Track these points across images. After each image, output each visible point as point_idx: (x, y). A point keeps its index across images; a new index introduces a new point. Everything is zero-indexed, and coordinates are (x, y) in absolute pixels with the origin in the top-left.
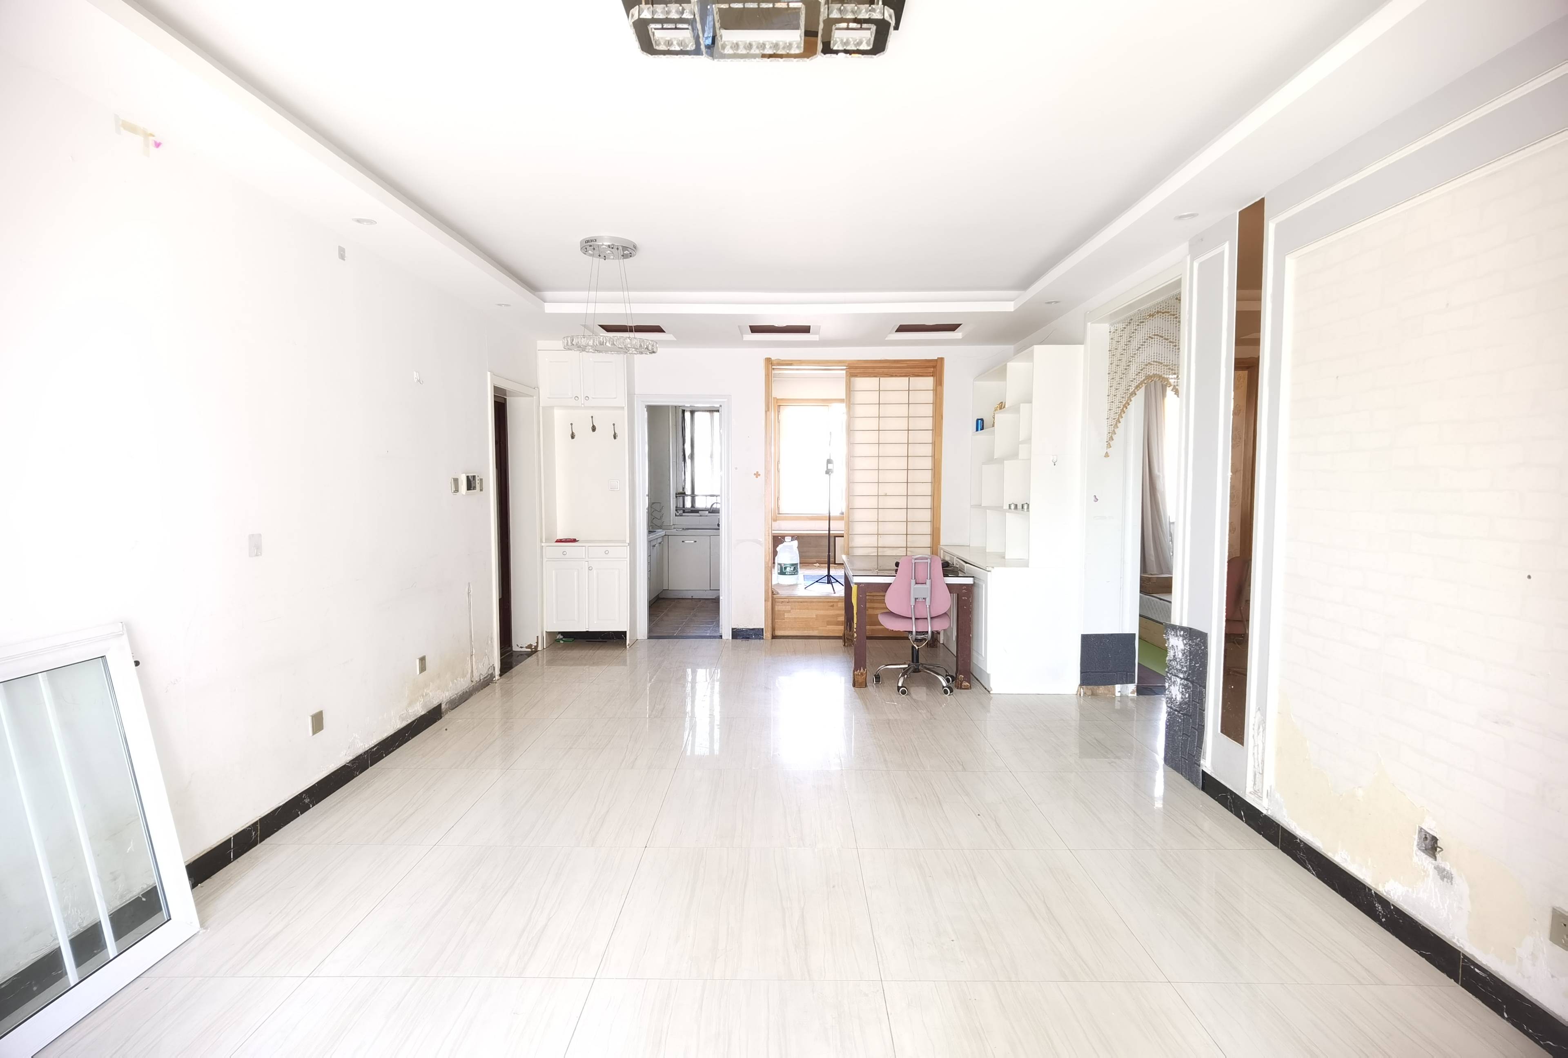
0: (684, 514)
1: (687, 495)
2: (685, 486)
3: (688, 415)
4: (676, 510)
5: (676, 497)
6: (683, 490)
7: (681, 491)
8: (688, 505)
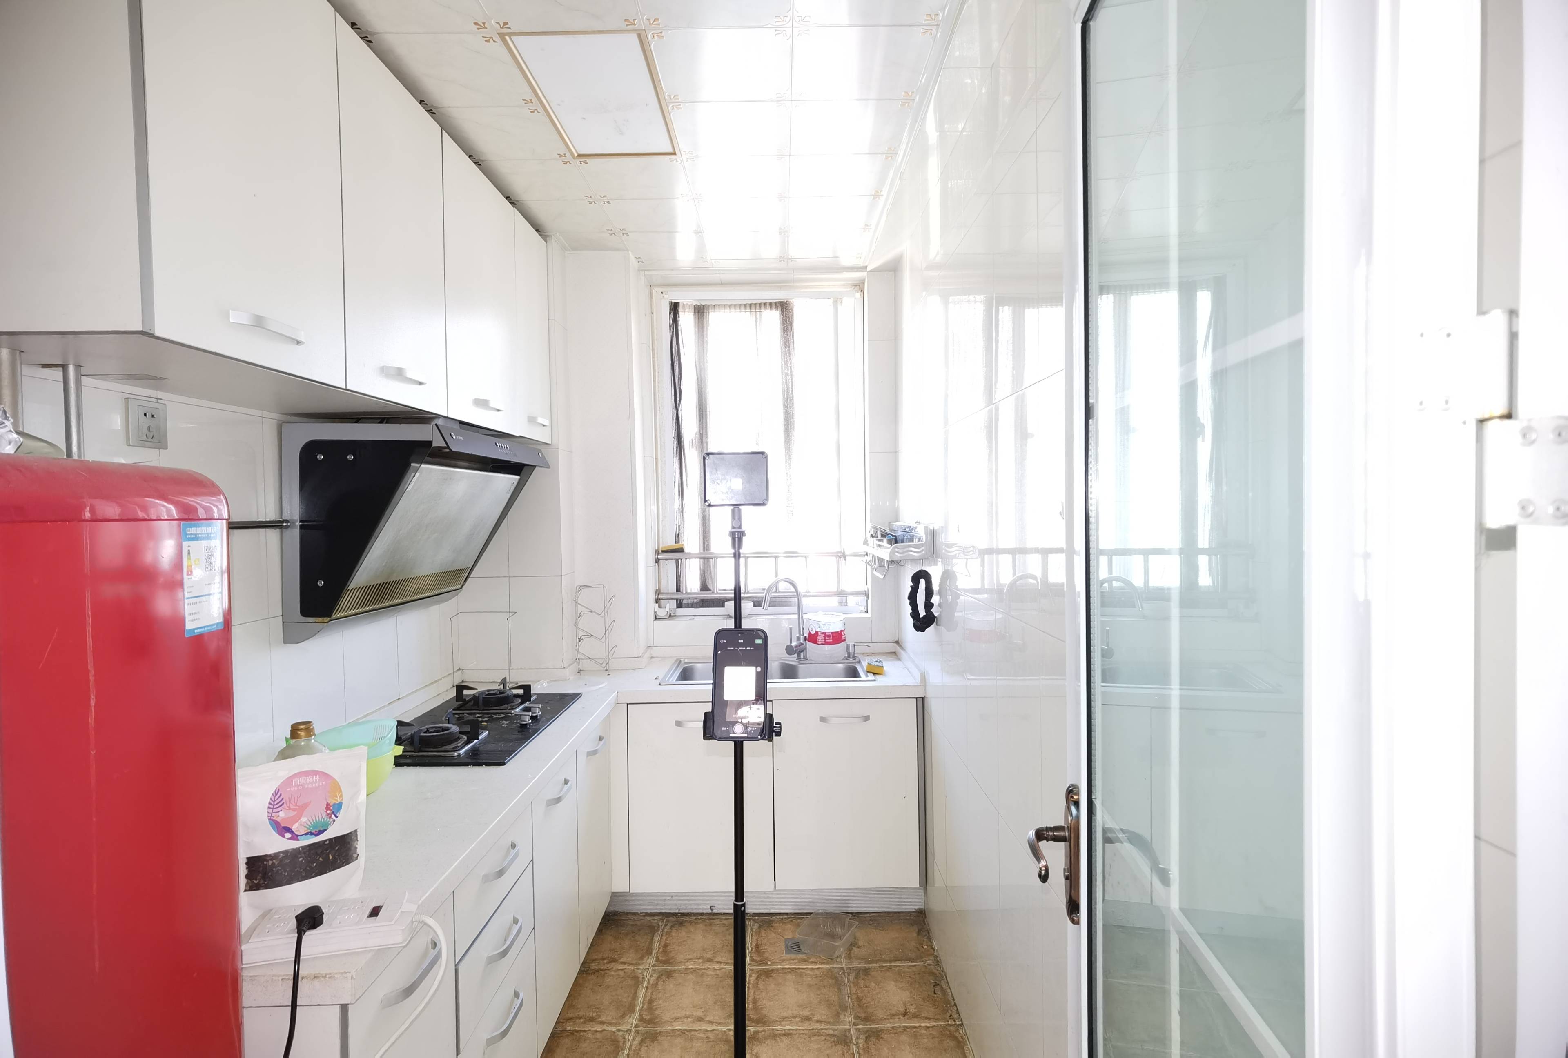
0: (680, 611)
1: (690, 556)
2: (681, 527)
3: (686, 319)
4: (658, 601)
5: (657, 561)
6: (677, 542)
7: (670, 543)
8: (692, 584)
